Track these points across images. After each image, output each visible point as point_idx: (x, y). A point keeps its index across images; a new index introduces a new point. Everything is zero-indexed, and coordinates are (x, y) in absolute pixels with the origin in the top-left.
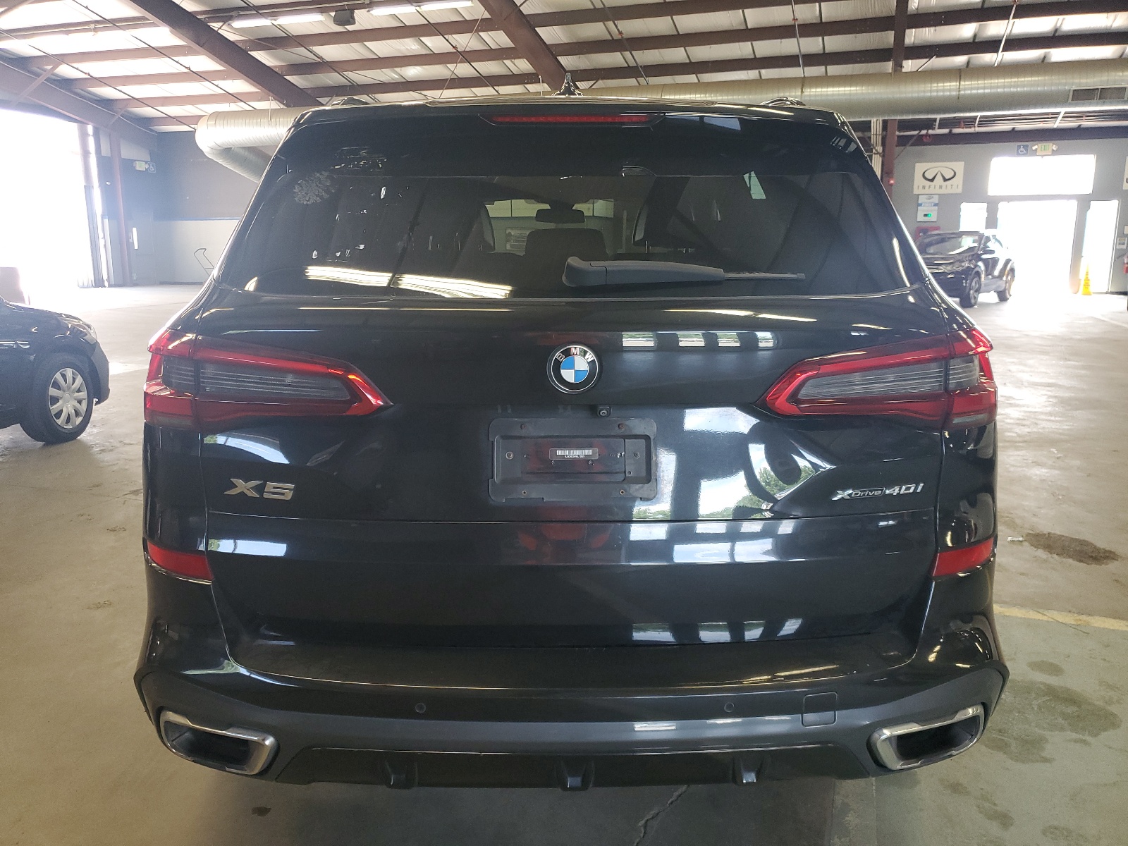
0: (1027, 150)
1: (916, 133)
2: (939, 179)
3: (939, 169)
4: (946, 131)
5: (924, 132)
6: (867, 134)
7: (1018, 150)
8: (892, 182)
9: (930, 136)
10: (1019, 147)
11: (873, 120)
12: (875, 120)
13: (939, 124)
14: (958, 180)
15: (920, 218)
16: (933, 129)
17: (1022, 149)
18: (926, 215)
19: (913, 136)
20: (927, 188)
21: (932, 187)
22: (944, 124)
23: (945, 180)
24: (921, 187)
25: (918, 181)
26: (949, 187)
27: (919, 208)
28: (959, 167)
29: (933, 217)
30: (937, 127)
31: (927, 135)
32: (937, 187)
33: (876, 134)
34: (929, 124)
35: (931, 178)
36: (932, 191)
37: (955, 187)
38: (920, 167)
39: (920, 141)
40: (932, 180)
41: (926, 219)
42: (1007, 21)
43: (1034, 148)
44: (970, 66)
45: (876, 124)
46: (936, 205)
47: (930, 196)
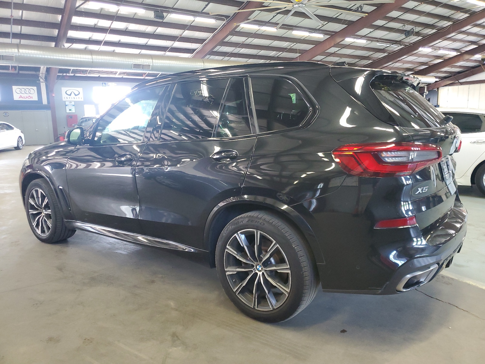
0: (106, 85)
1: (61, 74)
2: (73, 95)
3: (73, 90)
4: (73, 75)
5: (65, 74)
6: (38, 73)
7: (102, 84)
8: (54, 95)
9: (67, 76)
10: (103, 83)
11: (42, 67)
12: (43, 67)
13: (72, 71)
14: (81, 95)
15: (68, 111)
16: (69, 73)
17: (104, 84)
18: (70, 110)
19: (61, 75)
20: (68, 98)
21: (71, 98)
22: (74, 71)
23: (76, 95)
24: (66, 98)
25: (64, 96)
26: (78, 98)
27: (66, 107)
28: (80, 90)
29: (73, 111)
30: (71, 72)
31: (66, 76)
32: (73, 98)
33: (43, 74)
34: (68, 71)
35: (69, 94)
36: (71, 100)
37: (80, 98)
38: (64, 89)
39: (63, 78)
40: (70, 95)
41: (70, 112)
42: (106, 34)
43: (108, 84)
44: (86, 49)
45: (43, 69)
46: (73, 105)
47: (70, 102)
